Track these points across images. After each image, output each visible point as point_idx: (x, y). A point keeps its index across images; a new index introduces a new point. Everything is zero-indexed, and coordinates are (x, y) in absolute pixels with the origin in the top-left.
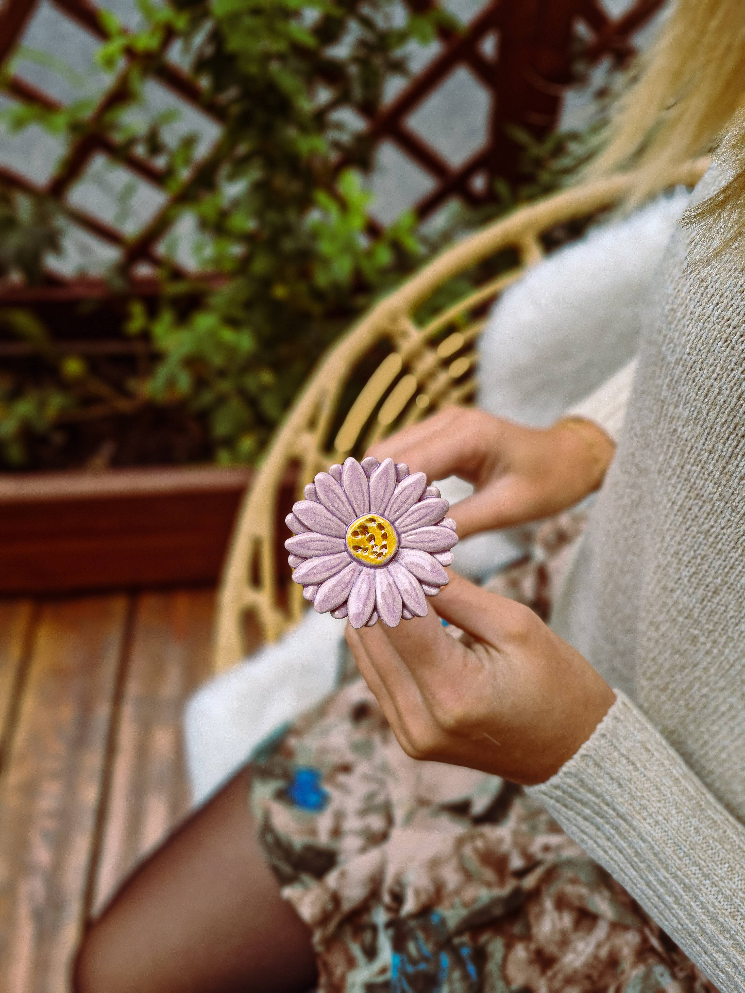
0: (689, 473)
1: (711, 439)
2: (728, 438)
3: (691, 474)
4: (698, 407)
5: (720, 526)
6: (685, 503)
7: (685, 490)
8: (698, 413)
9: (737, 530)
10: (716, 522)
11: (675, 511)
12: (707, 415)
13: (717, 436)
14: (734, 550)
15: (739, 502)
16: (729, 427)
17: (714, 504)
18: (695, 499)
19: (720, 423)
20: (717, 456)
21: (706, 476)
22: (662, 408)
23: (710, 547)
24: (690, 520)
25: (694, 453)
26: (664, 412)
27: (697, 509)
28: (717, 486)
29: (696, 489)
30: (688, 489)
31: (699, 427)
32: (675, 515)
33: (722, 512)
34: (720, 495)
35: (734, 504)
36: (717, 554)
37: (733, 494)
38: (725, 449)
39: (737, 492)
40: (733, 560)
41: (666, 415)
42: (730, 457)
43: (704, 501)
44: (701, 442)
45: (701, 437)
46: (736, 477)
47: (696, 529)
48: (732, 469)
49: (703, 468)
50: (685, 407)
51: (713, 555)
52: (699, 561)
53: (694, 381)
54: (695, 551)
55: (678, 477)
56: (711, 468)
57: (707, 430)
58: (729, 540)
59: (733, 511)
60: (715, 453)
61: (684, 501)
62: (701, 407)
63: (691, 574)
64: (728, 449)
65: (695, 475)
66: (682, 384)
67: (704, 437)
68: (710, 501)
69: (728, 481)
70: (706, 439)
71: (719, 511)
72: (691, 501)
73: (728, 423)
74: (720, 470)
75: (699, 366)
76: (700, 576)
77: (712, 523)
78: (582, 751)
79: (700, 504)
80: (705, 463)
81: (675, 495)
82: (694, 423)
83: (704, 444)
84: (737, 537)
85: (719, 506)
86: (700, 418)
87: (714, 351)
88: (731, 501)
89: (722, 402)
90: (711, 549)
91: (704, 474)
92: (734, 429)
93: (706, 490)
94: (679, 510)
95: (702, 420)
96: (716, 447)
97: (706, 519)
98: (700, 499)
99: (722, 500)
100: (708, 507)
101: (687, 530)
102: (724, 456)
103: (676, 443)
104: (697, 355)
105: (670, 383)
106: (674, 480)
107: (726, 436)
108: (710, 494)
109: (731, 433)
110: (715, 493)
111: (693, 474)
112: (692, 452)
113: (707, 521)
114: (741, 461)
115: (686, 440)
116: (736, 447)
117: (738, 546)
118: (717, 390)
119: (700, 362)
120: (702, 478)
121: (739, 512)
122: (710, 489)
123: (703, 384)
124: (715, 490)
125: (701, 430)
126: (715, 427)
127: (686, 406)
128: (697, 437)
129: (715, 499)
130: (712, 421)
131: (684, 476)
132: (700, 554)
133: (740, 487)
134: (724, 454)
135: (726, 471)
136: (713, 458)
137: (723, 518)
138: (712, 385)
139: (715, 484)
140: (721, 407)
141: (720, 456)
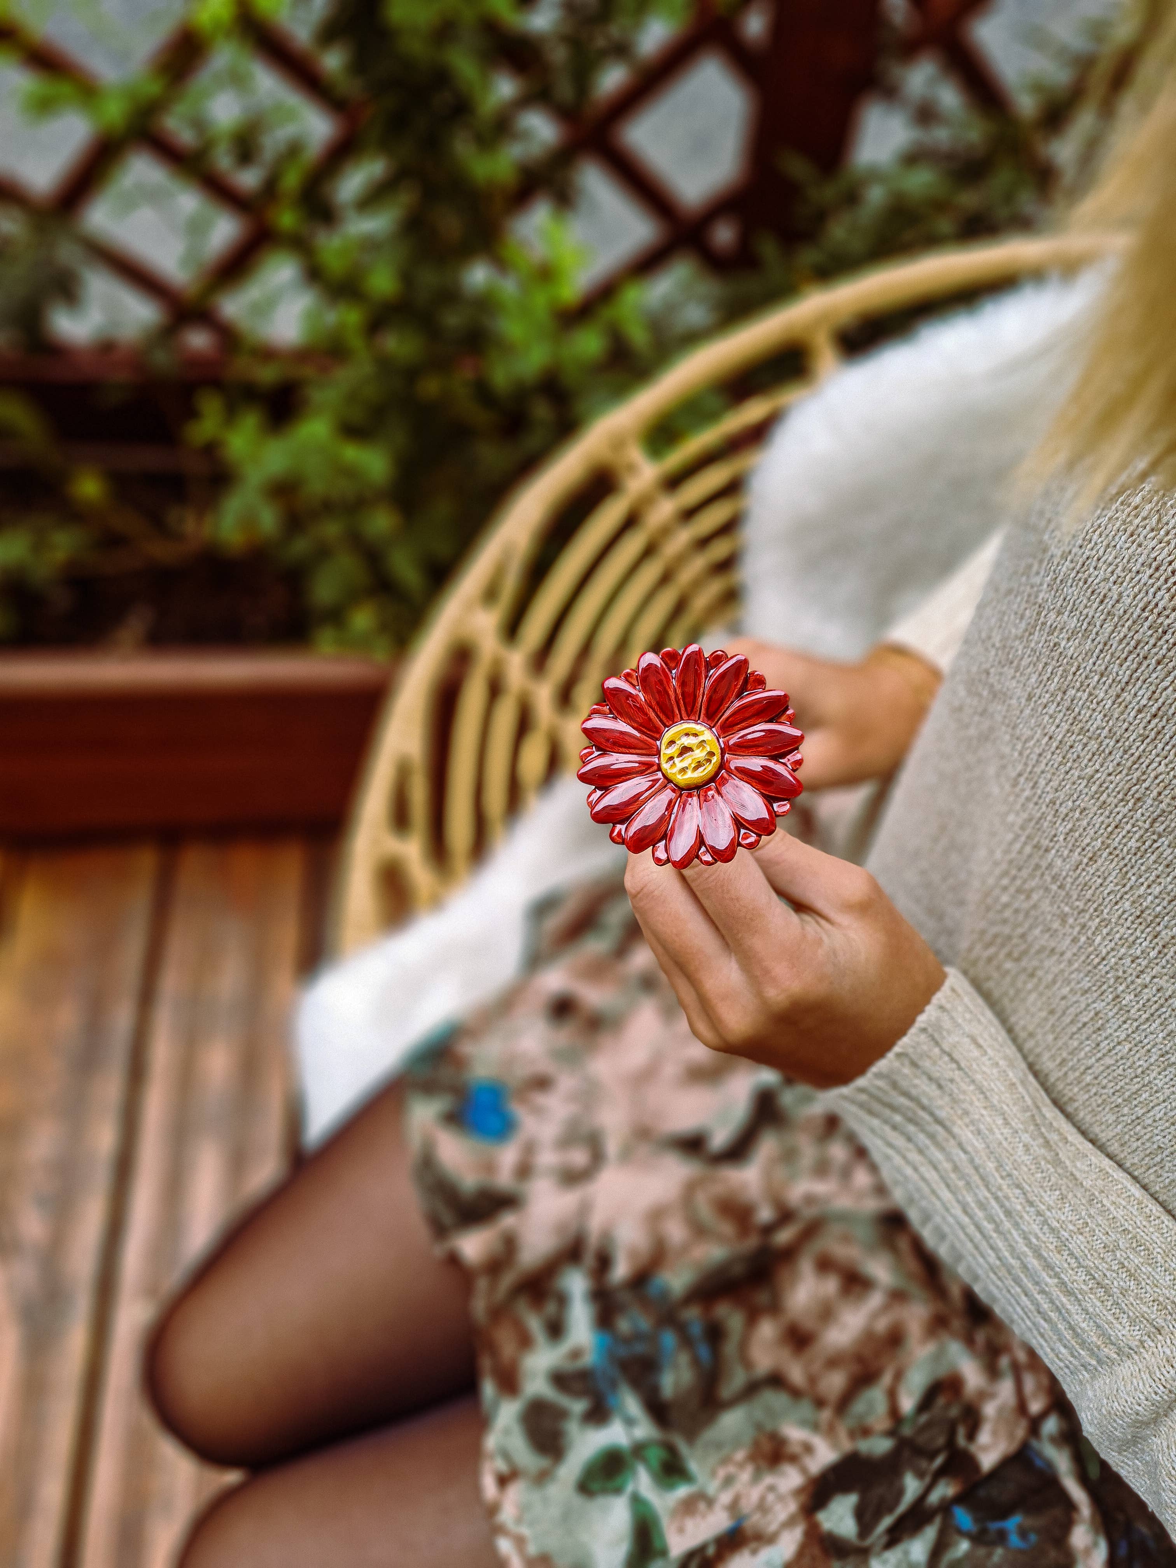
0: (1072, 701)
1: (1104, 658)
2: (1126, 658)
3: (1075, 702)
4: (1090, 616)
5: (1106, 771)
6: (1066, 739)
7: (1066, 721)
8: (1089, 624)
9: (1129, 778)
10: (1102, 766)
11: (1053, 749)
12: (1101, 627)
13: (1112, 655)
14: (1122, 804)
15: (1134, 740)
16: (1128, 644)
17: (1102, 742)
18: (1079, 734)
19: (1117, 638)
20: (1110, 681)
21: (1094, 706)
22: (1039, 614)
23: (1093, 797)
24: (1071, 760)
25: (1080, 675)
26: (1042, 619)
27: (1080, 747)
28: (1107, 719)
29: (1081, 721)
30: (1070, 721)
31: (1089, 641)
32: (1053, 753)
33: (1110, 753)
34: (1110, 731)
35: (1127, 743)
36: (1100, 808)
37: (1126, 730)
38: (1121, 673)
39: (1132, 728)
40: (1120, 816)
41: (1044, 624)
42: (1127, 683)
43: (1090, 738)
44: (1091, 661)
45: (1092, 654)
46: (1133, 708)
47: (1077, 774)
48: (1129, 698)
49: (1090, 694)
50: (1072, 614)
51: (1096, 808)
52: (1077, 814)
53: (1085, 583)
54: (1074, 802)
55: (1058, 705)
56: (1102, 695)
57: (1100, 647)
58: (1117, 789)
59: (1125, 752)
60: (1108, 676)
61: (1064, 736)
62: (1093, 617)
63: (1067, 830)
64: (1125, 672)
65: (1081, 703)
66: (1069, 584)
67: (1095, 655)
68: (1097, 739)
69: (1122, 713)
70: (1098, 657)
71: (1107, 751)
72: (1074, 737)
73: (1128, 639)
74: (1113, 698)
75: (1094, 564)
76: (1077, 834)
77: (1097, 766)
78: (897, 1049)
79: (1085, 741)
80: (1094, 688)
81: (1053, 728)
82: (1083, 635)
83: (1094, 664)
84: (1128, 786)
85: (1108, 745)
86: (1091, 631)
87: (1115, 546)
88: (1123, 740)
89: (1122, 611)
90: (1093, 801)
91: (1092, 702)
92: (1135, 648)
93: (1092, 725)
94: (1057, 748)
95: (1094, 632)
96: (1109, 669)
97: (1090, 760)
98: (1084, 735)
99: (1112, 738)
100: (1093, 745)
101: (1067, 773)
102: (1120, 681)
103: (1058, 661)
104: (1092, 549)
105: (1052, 583)
106: (1052, 708)
107: (1124, 656)
108: (1097, 729)
109: (1131, 652)
110: (1104, 728)
111: (1078, 702)
112: (1078, 673)
113: (1090, 764)
114: (1140, 688)
115: (1071, 658)
116: (1136, 671)
117: (1128, 797)
118: (1115, 597)
119: (1095, 558)
120: (1089, 708)
121: (1133, 755)
122: (1099, 722)
123: (1099, 588)
124: (1104, 724)
125: (1092, 647)
126: (1111, 643)
127: (1074, 613)
128: (1086, 654)
129: (1103, 735)
130: (1107, 635)
131: (1067, 704)
132: (1079, 806)
133: (1137, 721)
134: (1119, 678)
135: (1120, 700)
136: (1105, 683)
137: (1112, 761)
138: (1110, 590)
139: (1105, 716)
140: (1120, 618)
141: (1114, 680)
